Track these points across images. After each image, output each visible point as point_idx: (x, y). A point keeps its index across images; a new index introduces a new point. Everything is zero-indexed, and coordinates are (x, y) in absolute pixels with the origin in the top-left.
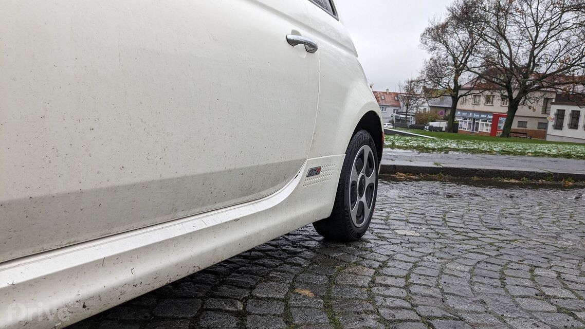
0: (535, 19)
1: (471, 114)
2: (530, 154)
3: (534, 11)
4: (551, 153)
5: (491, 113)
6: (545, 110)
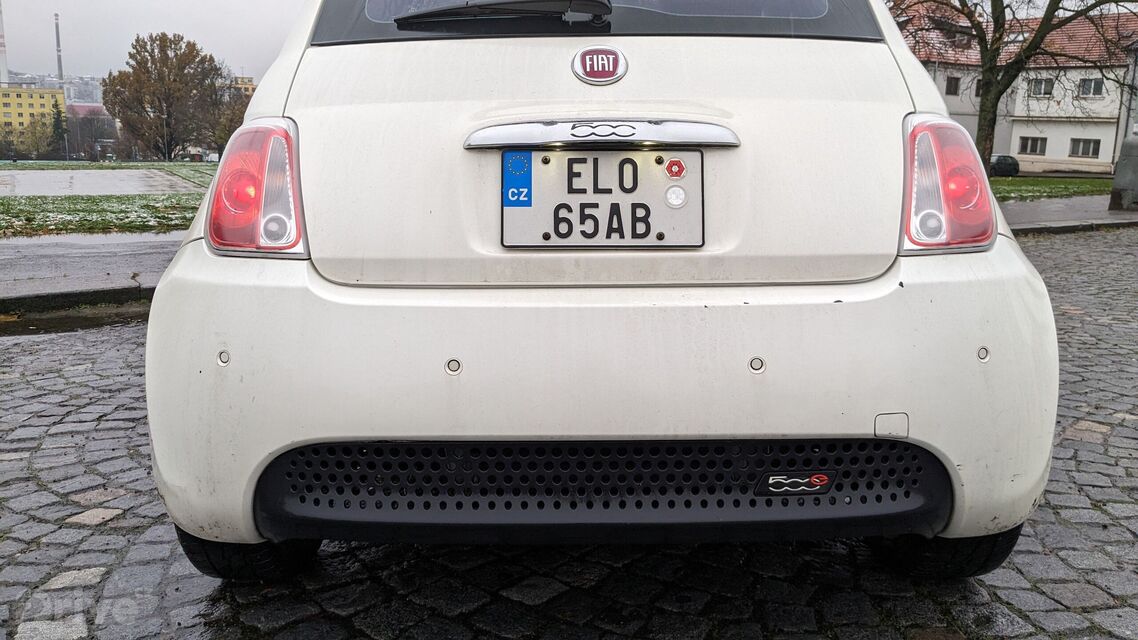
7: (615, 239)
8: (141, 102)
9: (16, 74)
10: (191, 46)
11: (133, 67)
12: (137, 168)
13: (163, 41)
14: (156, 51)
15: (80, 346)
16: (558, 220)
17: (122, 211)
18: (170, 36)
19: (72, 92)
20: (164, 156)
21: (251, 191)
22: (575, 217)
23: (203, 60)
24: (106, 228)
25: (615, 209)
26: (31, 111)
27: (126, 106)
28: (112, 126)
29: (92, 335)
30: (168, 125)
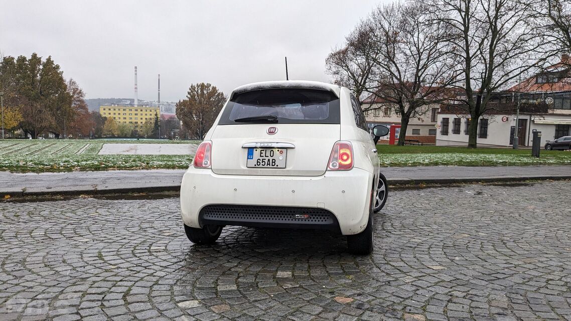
0: (417, 46)
1: (373, 125)
2: (410, 165)
3: (416, 39)
4: (425, 163)
5: (389, 123)
6: (434, 119)
7: (268, 166)
8: (191, 114)
9: (141, 101)
10: (214, 88)
11: (189, 98)
12: (188, 143)
13: (203, 86)
14: (199, 91)
15: (164, 202)
16: (258, 162)
17: (180, 161)
18: (206, 84)
19: (163, 108)
20: (199, 137)
21: (202, 155)
22: (261, 162)
23: (219, 94)
24: (173, 167)
25: (269, 160)
26: (146, 117)
27: (185, 115)
28: (179, 123)
29: (167, 200)
30: (202, 123)
